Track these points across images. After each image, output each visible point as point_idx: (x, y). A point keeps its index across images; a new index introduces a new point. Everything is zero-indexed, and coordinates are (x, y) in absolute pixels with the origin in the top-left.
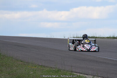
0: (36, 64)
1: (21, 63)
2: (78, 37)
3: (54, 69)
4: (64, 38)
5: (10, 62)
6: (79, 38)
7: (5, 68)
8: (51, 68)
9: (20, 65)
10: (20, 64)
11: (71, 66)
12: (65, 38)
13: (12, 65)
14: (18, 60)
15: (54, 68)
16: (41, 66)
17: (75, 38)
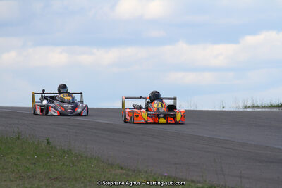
0: (155, 174)
1: (120, 171)
2: (256, 105)
3: (200, 185)
4: (222, 109)
5: (93, 171)
6: (258, 107)
7: (82, 185)
8: (193, 181)
9: (118, 177)
10: (117, 175)
11: (241, 177)
12: (224, 109)
13: (99, 176)
14: (112, 165)
15: (199, 182)
16: (169, 177)
17: (249, 107)
